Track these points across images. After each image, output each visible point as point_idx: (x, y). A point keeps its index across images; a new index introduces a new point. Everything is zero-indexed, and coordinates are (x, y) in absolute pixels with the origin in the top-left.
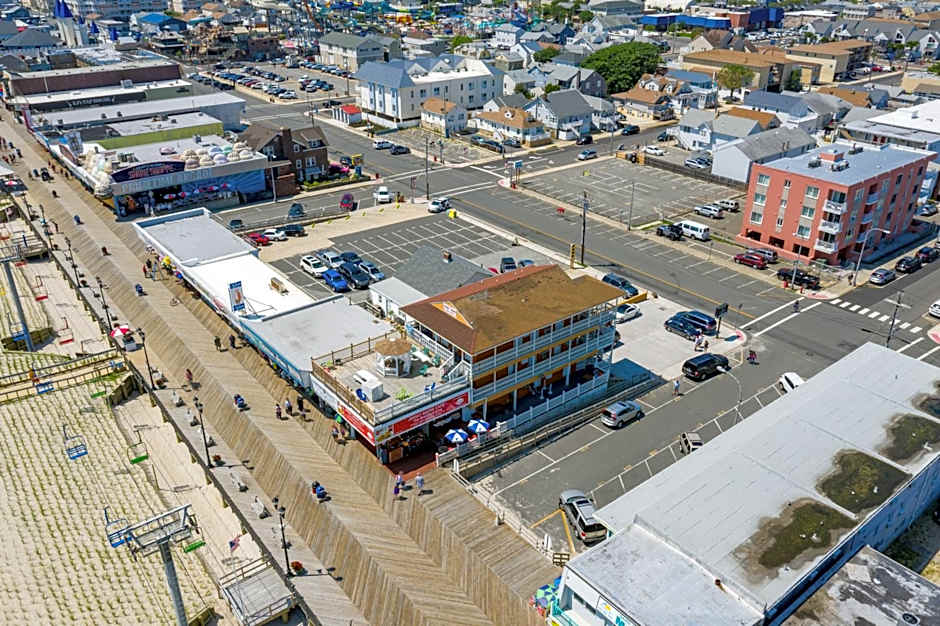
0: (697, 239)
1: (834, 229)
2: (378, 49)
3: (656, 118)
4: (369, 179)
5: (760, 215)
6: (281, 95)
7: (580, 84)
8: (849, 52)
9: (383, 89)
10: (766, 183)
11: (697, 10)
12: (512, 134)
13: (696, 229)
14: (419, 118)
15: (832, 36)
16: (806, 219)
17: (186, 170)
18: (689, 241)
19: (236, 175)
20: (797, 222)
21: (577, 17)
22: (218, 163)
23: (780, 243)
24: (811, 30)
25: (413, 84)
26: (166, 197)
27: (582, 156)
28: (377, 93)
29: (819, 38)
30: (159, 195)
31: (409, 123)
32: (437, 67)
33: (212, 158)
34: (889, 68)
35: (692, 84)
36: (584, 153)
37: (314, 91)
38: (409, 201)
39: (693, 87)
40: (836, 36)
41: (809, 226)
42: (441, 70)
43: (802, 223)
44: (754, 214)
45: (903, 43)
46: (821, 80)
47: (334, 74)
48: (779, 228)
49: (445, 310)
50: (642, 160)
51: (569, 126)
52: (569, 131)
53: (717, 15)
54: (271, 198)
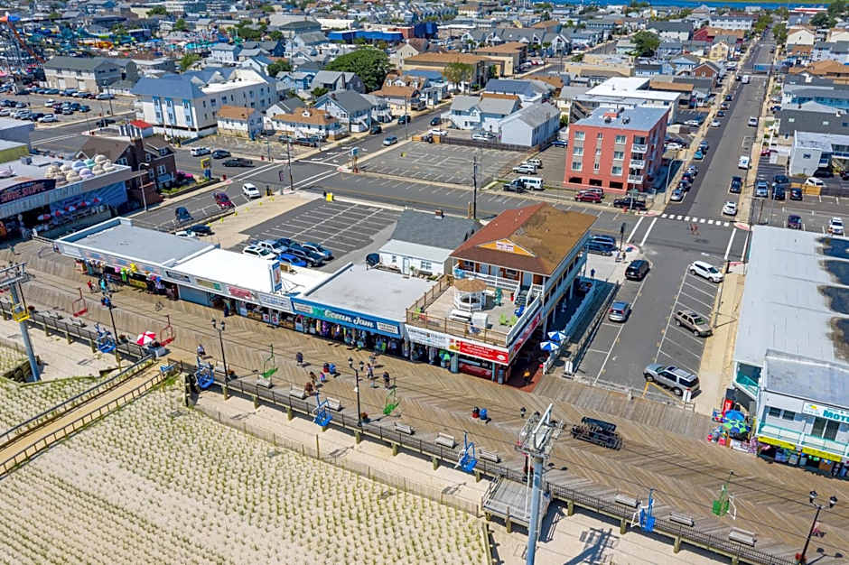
0: (537, 190)
1: (641, 165)
2: (115, 70)
3: (413, 109)
4: (219, 181)
5: (579, 164)
6: (40, 119)
7: (346, 85)
8: (519, 51)
9: (171, 102)
10: (583, 138)
11: (369, 27)
12: (314, 131)
13: (535, 182)
14: (216, 125)
15: (487, 42)
16: (618, 161)
17: (57, 187)
18: (531, 192)
19: (99, 190)
20: (611, 164)
21: (268, 37)
22: (85, 178)
23: (599, 183)
24: (470, 37)
25: (204, 95)
26: (41, 218)
27: (387, 143)
28: (164, 106)
29: (478, 44)
30: (31, 218)
31: (205, 132)
32: (212, 79)
33: (78, 172)
34: (542, 62)
35: (430, 80)
36: (388, 140)
37: (71, 113)
38: (278, 193)
39: (431, 83)
40: (489, 41)
41: (621, 165)
42: (217, 81)
43: (615, 165)
44: (575, 163)
45: (539, 43)
46: (505, 74)
47: (76, 96)
48: (596, 171)
49: (499, 248)
50: (437, 139)
51: (359, 120)
52: (360, 123)
53: (389, 30)
54: (141, 208)
